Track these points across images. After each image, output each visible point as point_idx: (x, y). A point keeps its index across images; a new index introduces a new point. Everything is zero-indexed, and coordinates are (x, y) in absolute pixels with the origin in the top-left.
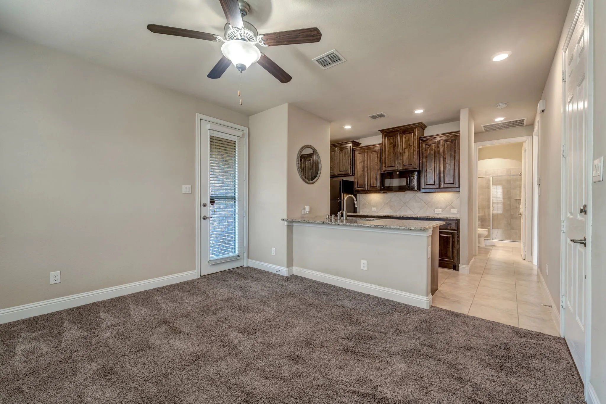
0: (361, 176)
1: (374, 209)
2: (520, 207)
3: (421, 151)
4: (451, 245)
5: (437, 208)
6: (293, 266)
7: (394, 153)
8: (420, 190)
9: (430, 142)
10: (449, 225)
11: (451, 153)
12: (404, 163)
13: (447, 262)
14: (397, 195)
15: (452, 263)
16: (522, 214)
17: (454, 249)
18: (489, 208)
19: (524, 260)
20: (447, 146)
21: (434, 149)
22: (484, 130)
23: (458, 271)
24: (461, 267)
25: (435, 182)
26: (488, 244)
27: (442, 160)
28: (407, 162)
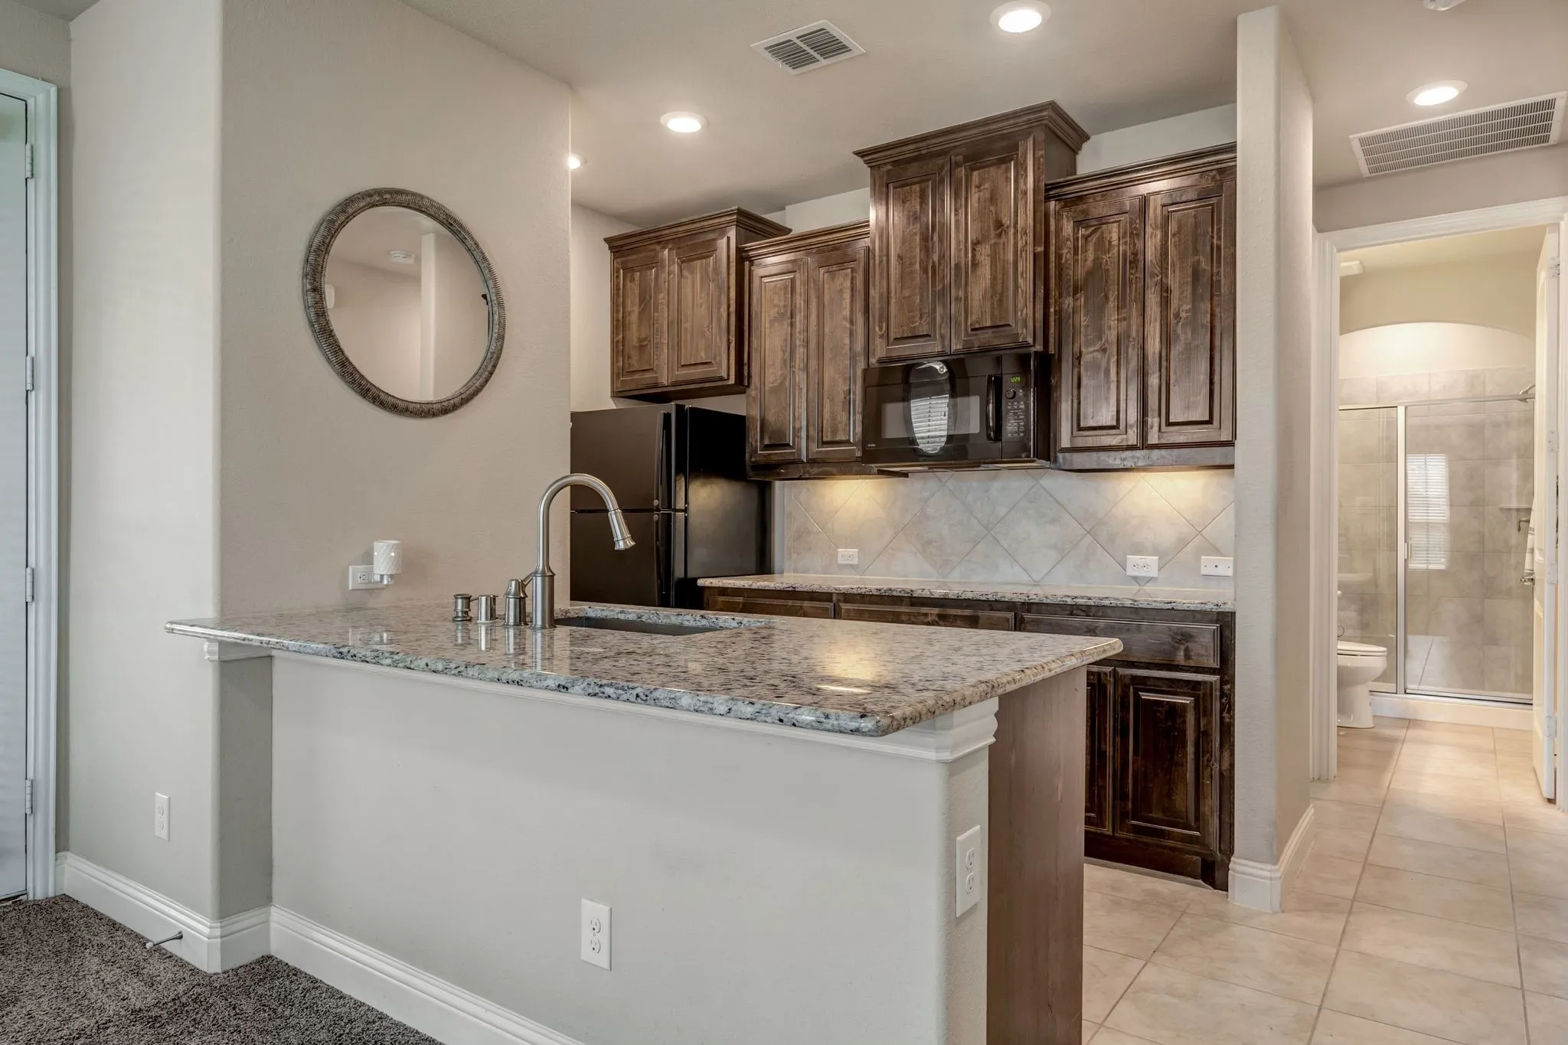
0: (777, 390)
1: (847, 555)
2: (1529, 546)
3: (1052, 257)
4: (1190, 749)
5: (1138, 550)
6: (268, 900)
7: (925, 271)
8: (1048, 459)
9: (1098, 208)
10: (1180, 642)
11: (1199, 262)
12: (974, 317)
13: (1171, 843)
14: (950, 484)
15: (1197, 848)
16: (1536, 577)
17: (1207, 773)
18: (1393, 548)
19: (1551, 801)
20: (1180, 227)
21: (1115, 243)
22: (1364, 170)
23: (1227, 890)
24: (1240, 868)
25: (1122, 416)
26: (1386, 713)
27: (1153, 299)
28: (988, 317)
